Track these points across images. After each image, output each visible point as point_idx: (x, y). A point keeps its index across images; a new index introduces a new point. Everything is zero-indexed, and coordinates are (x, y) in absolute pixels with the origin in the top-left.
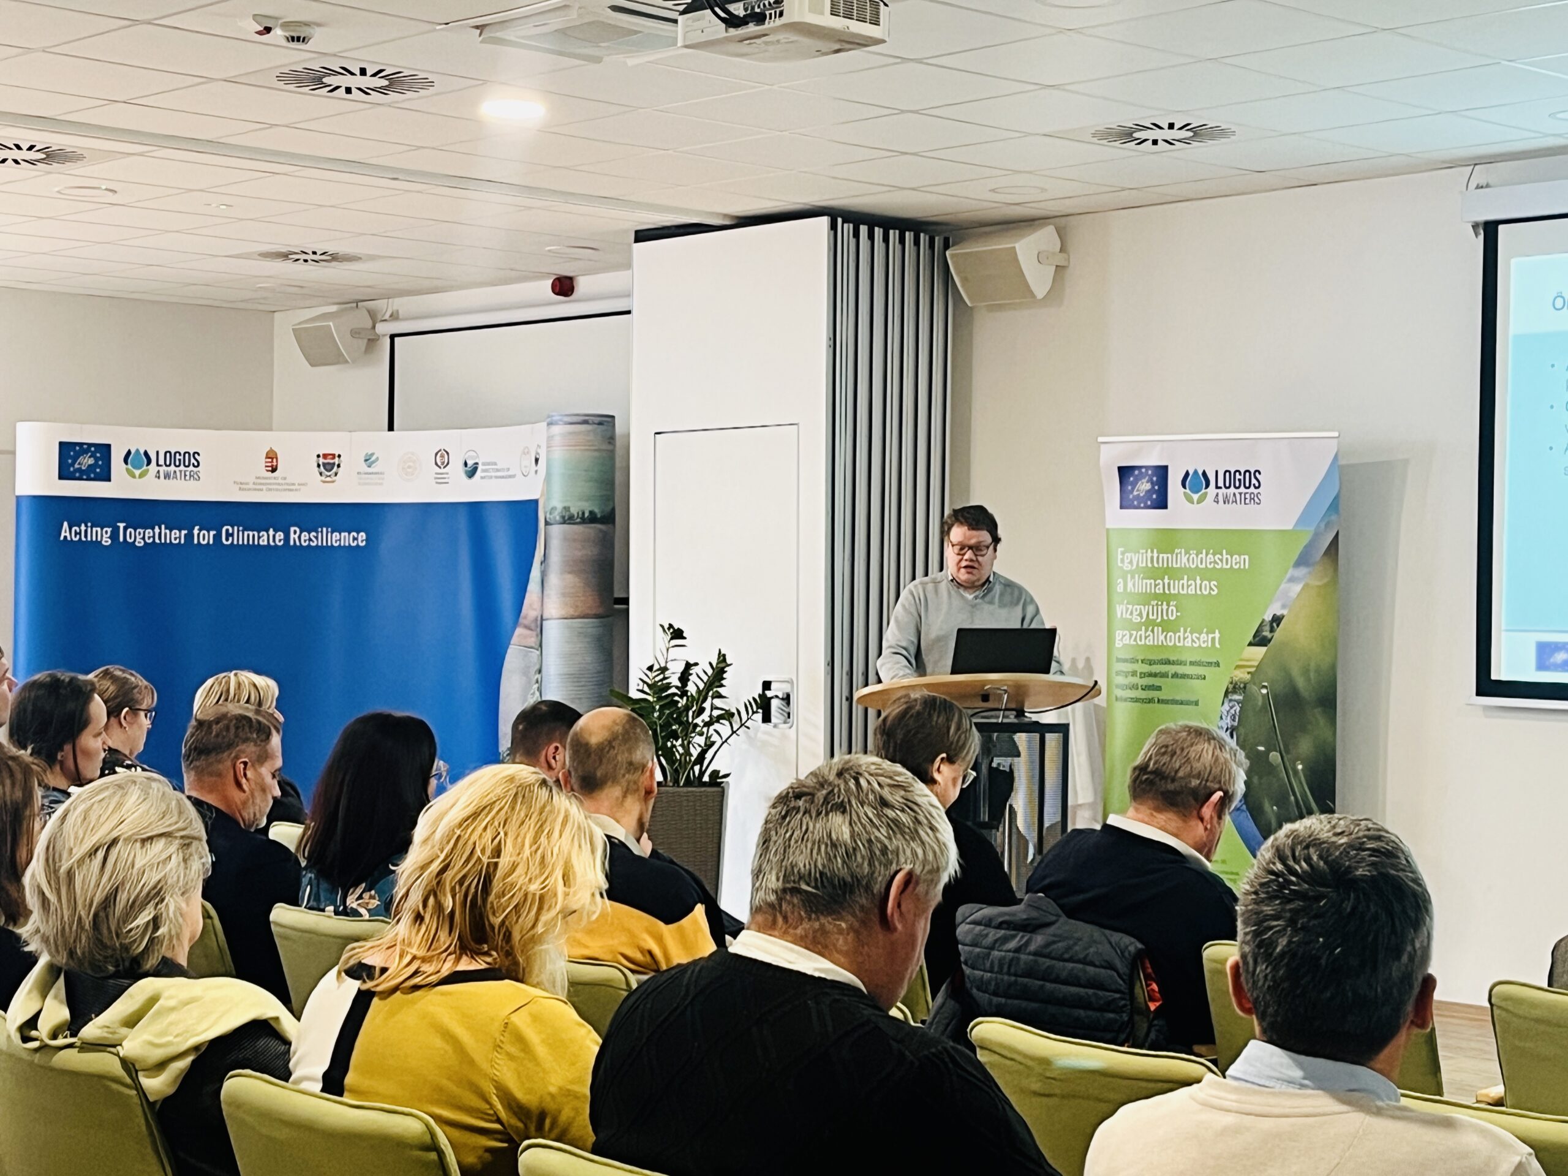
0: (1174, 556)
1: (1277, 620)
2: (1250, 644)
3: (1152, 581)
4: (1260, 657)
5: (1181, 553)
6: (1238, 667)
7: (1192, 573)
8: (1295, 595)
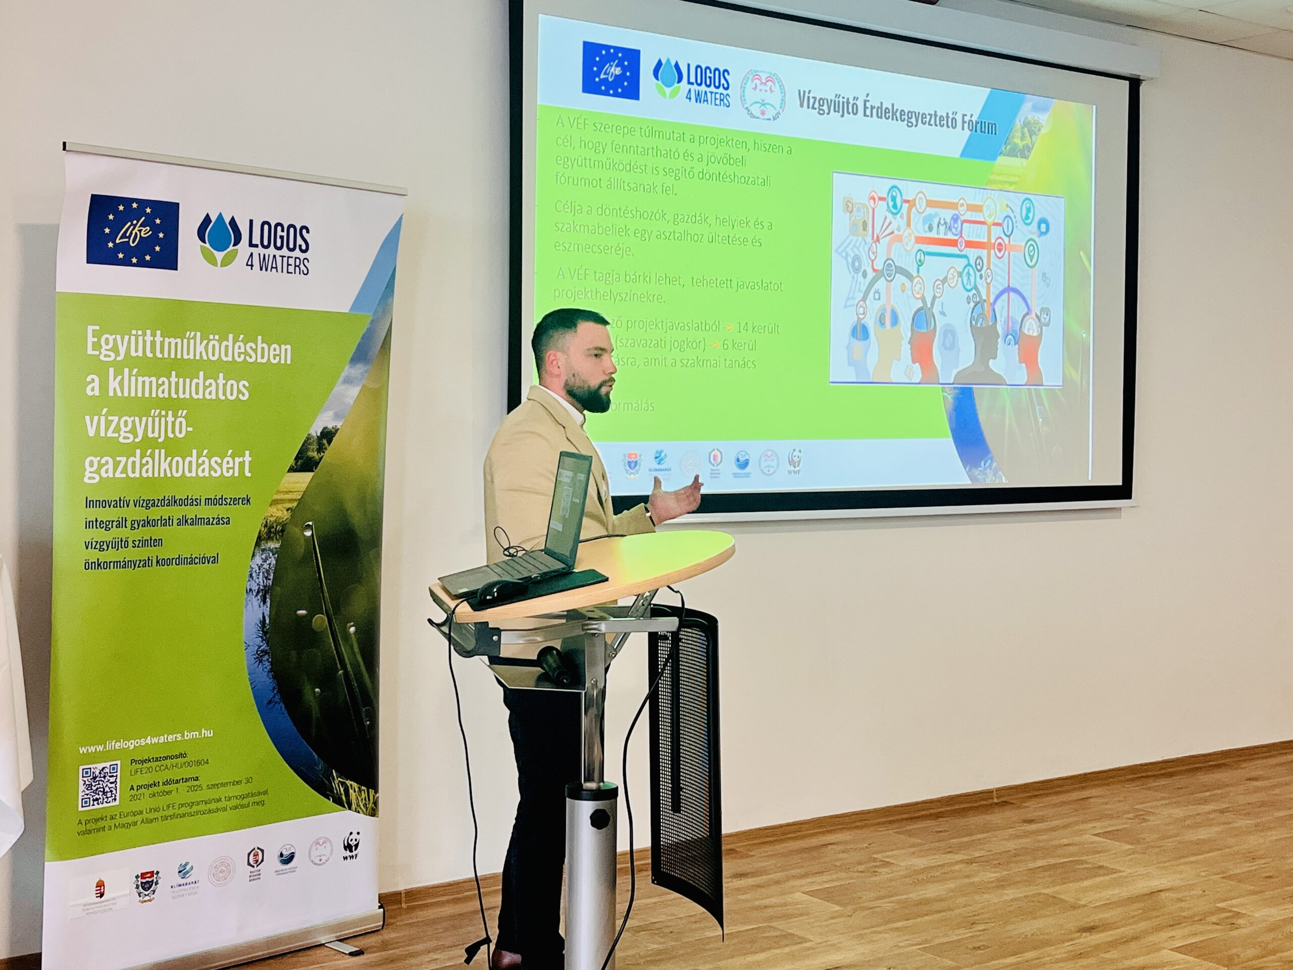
0: (185, 341)
1: (328, 435)
2: (292, 470)
3: (154, 379)
4: (303, 487)
5: (195, 338)
6: (275, 502)
7: (212, 369)
8: (352, 402)
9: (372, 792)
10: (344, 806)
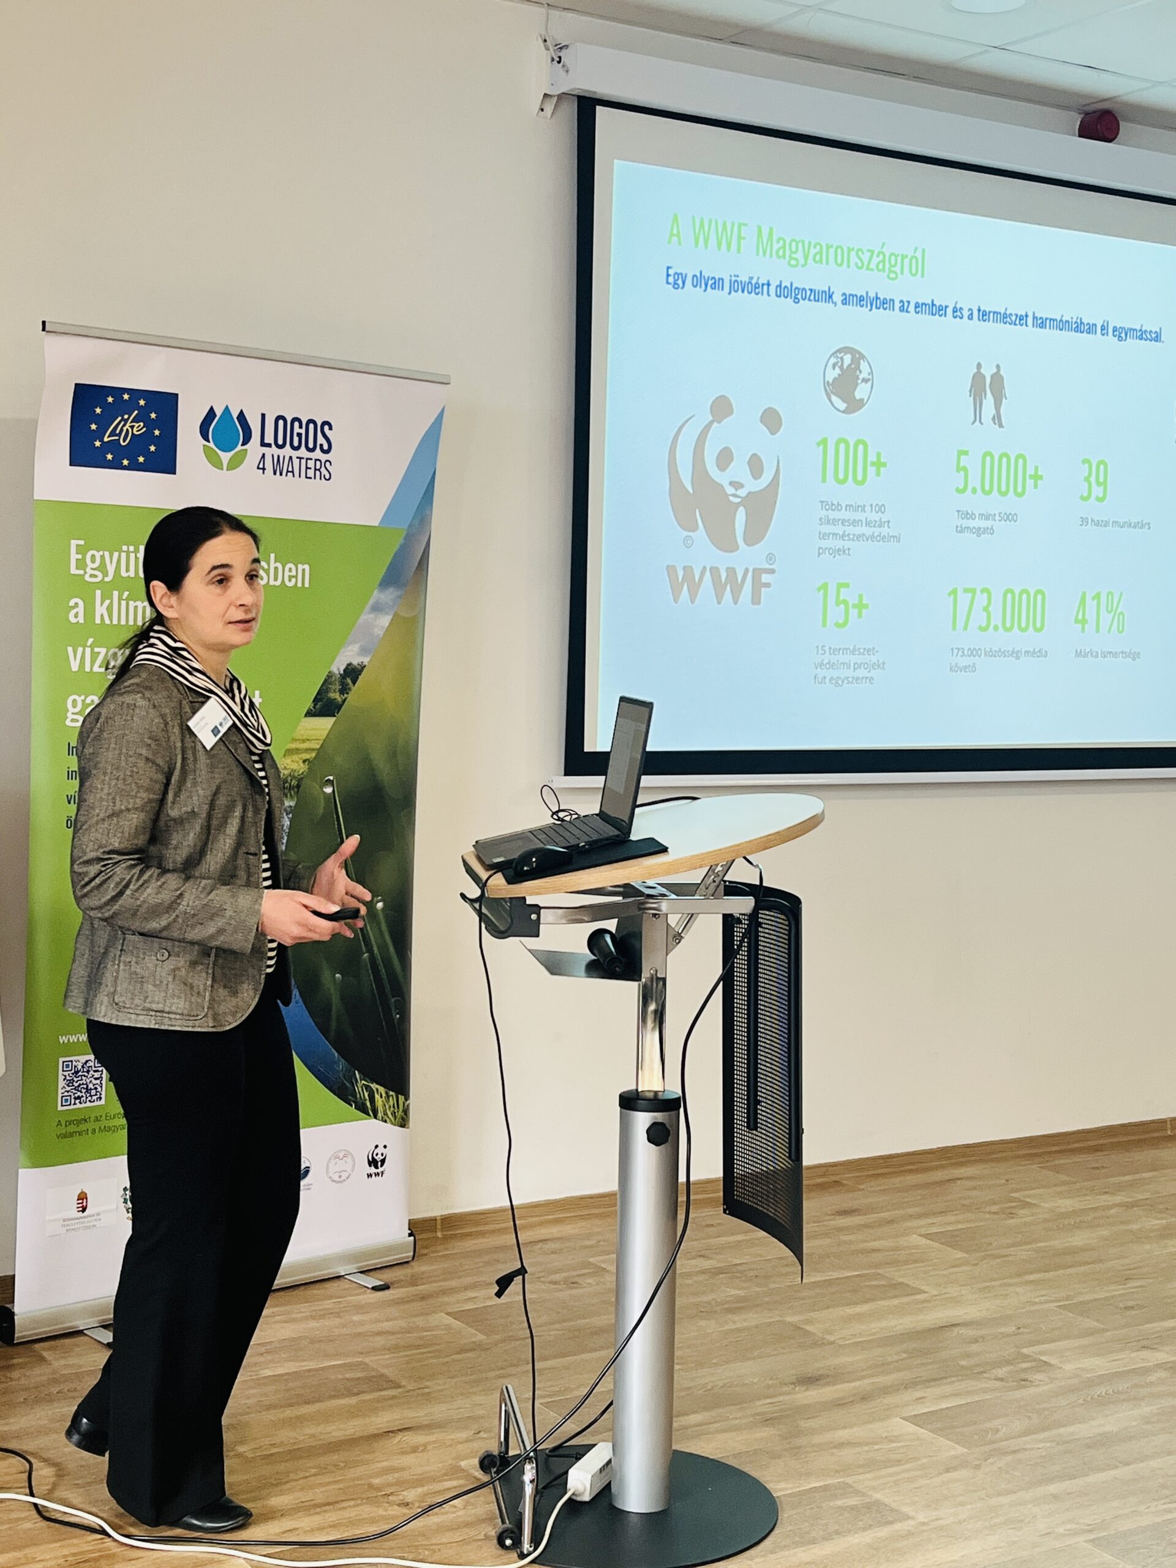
1: (352, 673)
2: (309, 714)
4: (323, 734)
6: (288, 752)
8: (381, 633)
9: (401, 1098)
10: (369, 1115)
